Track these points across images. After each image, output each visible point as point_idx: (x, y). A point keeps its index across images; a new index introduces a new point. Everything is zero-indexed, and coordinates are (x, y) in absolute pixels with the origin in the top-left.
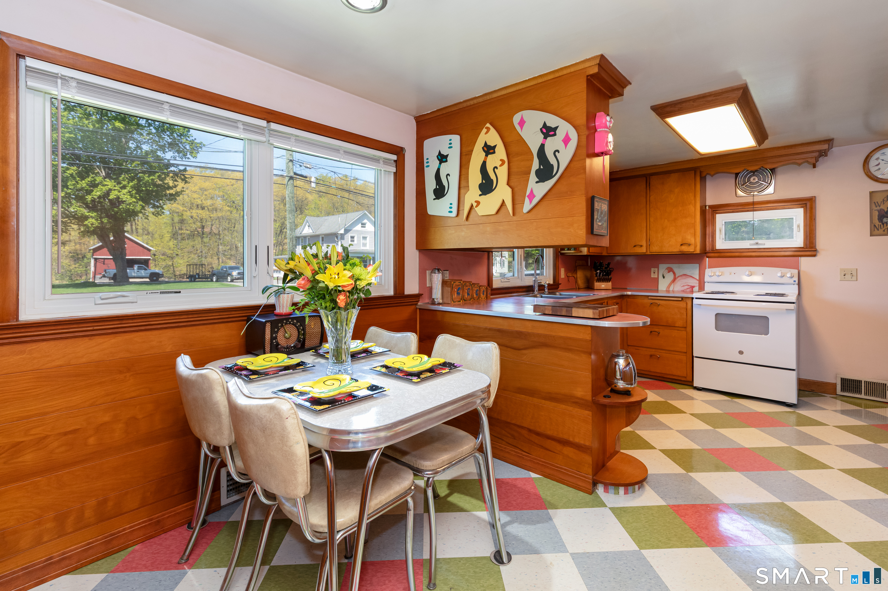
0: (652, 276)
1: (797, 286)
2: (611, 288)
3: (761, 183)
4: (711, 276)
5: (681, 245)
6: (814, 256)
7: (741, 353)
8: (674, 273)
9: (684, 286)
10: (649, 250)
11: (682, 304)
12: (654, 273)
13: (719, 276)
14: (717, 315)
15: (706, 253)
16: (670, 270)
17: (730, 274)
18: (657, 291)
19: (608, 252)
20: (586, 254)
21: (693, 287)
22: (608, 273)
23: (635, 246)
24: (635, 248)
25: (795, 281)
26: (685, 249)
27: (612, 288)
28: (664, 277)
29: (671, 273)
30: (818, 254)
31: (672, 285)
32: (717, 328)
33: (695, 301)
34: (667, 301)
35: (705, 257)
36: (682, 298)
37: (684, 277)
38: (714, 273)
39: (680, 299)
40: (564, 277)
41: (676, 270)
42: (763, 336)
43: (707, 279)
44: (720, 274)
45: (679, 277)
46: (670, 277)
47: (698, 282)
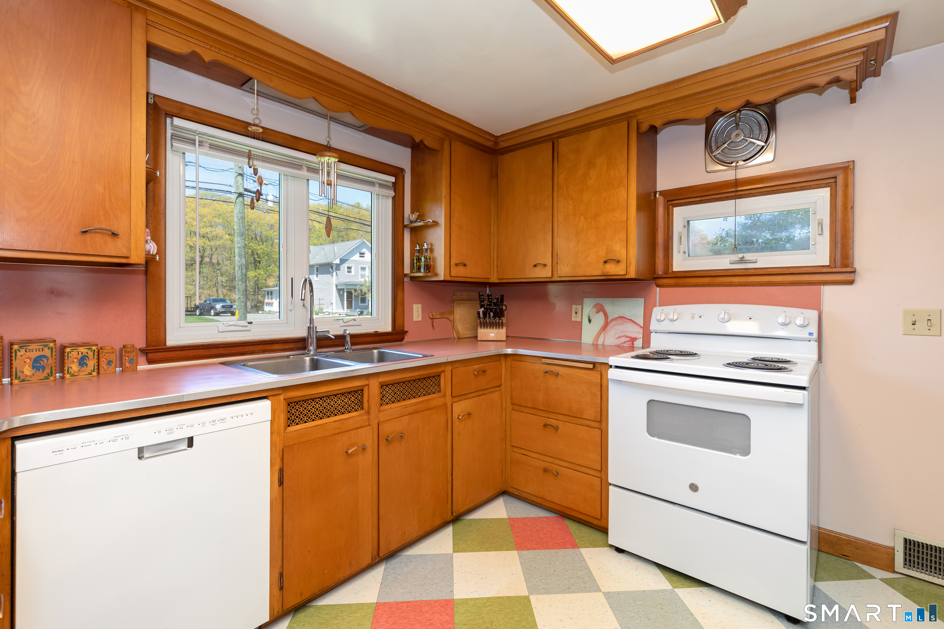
0: (573, 319)
1: (816, 344)
2: (504, 339)
3: (751, 142)
4: (659, 321)
5: (605, 262)
6: (851, 282)
7: (694, 488)
8: (606, 315)
9: (619, 337)
10: (557, 273)
11: (594, 377)
12: (576, 313)
13: (672, 320)
14: (650, 402)
15: (655, 278)
16: (600, 309)
17: (693, 318)
18: (578, 346)
21: (633, 340)
22: (499, 314)
23: (535, 266)
24: (537, 269)
25: (810, 334)
26: (613, 270)
27: (507, 337)
28: (590, 321)
29: (601, 314)
30: (858, 279)
31: (602, 336)
32: (652, 430)
33: (612, 374)
34: (570, 369)
35: (654, 286)
36: (594, 364)
37: (620, 321)
38: (667, 315)
39: (591, 366)
40: (420, 319)
41: (609, 308)
42: (738, 456)
43: (653, 326)
44: (675, 317)
45: (612, 320)
46: (599, 320)
47: (641, 330)
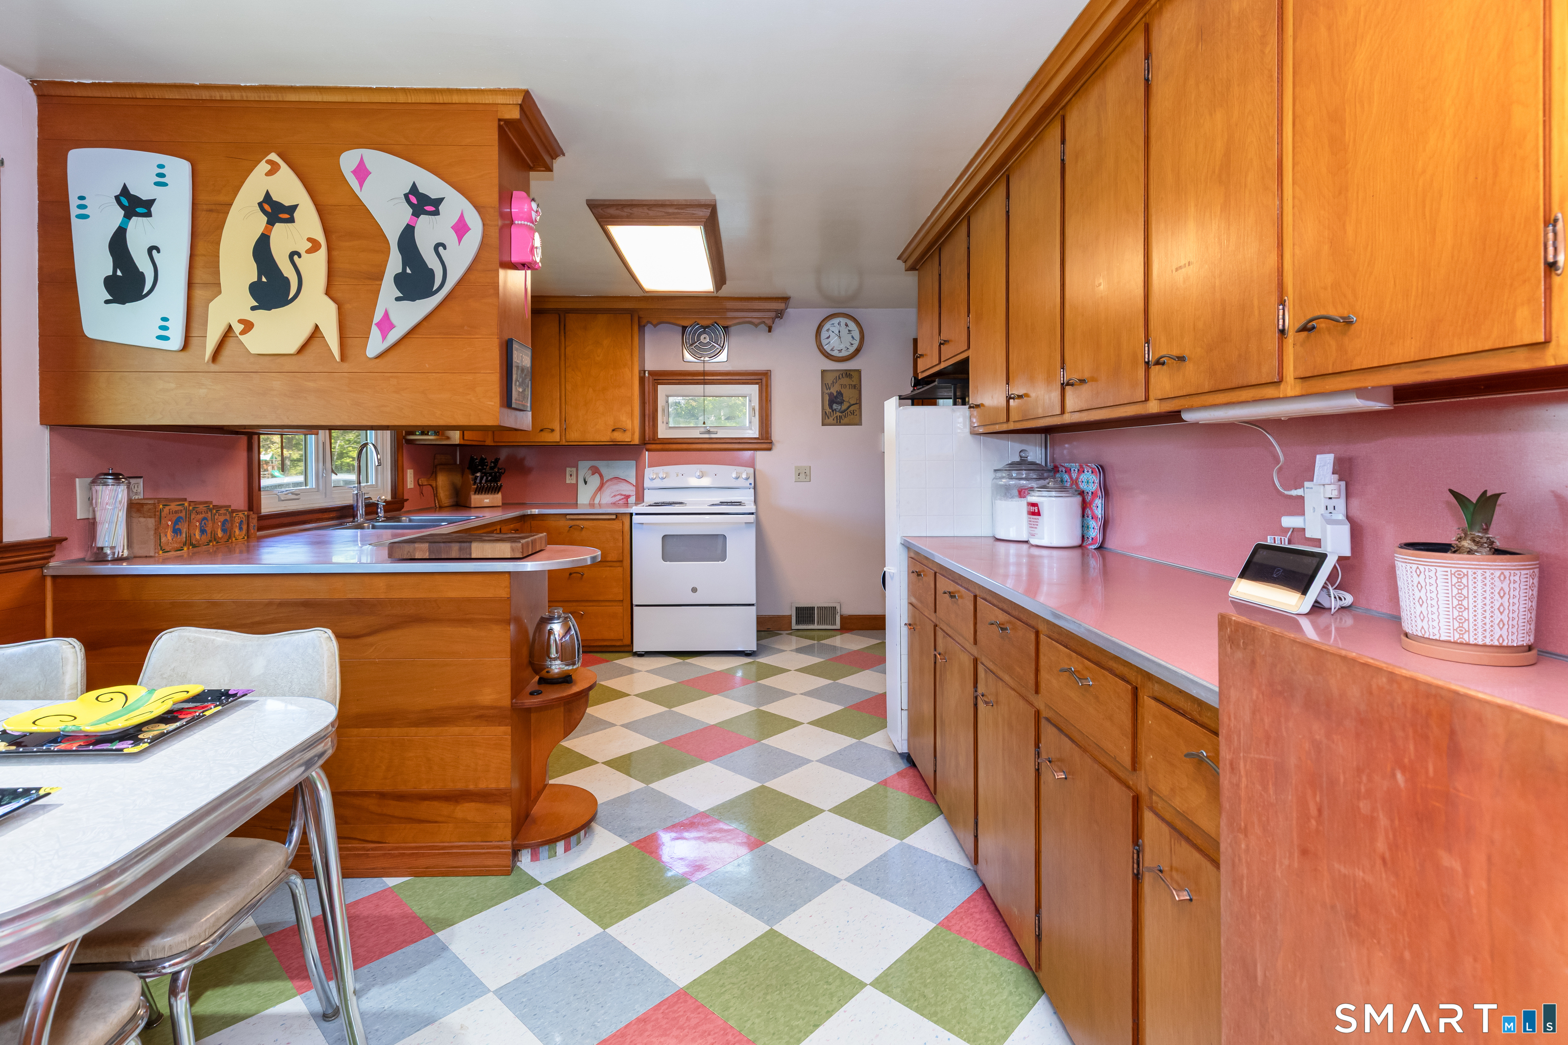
0: (568, 482)
1: (753, 491)
2: (500, 504)
3: (713, 345)
4: (652, 479)
5: (613, 430)
6: (770, 449)
7: (694, 590)
8: (601, 476)
9: (615, 496)
10: (565, 438)
11: (617, 525)
12: (571, 475)
13: (663, 478)
14: (665, 537)
15: (645, 444)
16: (595, 471)
17: (677, 475)
18: (576, 505)
19: (496, 440)
20: (457, 442)
21: (628, 497)
22: (496, 479)
23: (542, 430)
24: (542, 433)
25: (750, 484)
26: (619, 437)
27: (503, 504)
28: (586, 483)
29: (597, 476)
30: (774, 447)
31: (598, 495)
32: (665, 558)
33: (636, 519)
34: (595, 522)
35: (644, 450)
36: (616, 514)
37: (615, 481)
38: (657, 474)
39: (614, 517)
40: (412, 486)
41: (604, 471)
42: (720, 562)
43: (647, 484)
44: (664, 476)
45: (608, 481)
46: (595, 481)
47: (634, 489)
